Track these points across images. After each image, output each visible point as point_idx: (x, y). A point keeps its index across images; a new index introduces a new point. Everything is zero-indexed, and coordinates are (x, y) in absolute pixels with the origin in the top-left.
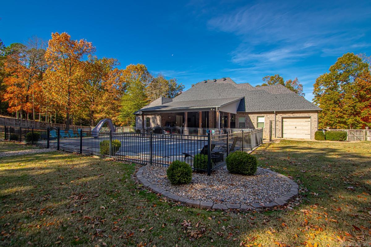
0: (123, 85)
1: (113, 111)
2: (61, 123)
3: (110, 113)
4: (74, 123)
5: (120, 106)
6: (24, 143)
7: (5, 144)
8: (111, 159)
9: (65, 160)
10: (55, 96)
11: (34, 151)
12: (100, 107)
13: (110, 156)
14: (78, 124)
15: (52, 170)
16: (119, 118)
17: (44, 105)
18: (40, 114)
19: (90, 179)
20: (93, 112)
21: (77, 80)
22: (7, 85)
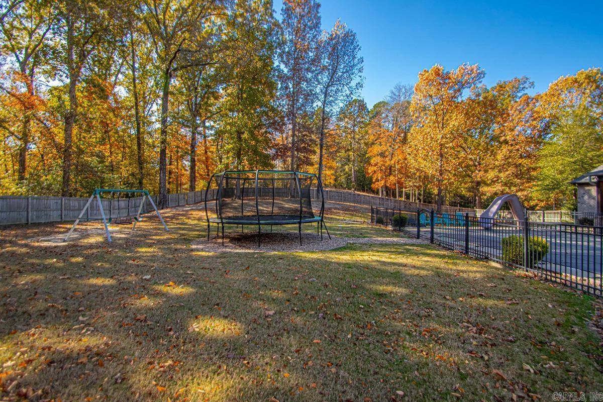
0: (540, 125)
1: (518, 179)
2: (430, 202)
3: (512, 183)
4: (447, 203)
5: (534, 169)
6: (390, 228)
7: (372, 228)
8: (527, 273)
9: (444, 260)
10: (423, 163)
11: (402, 240)
12: (491, 175)
13: (525, 268)
14: (453, 204)
15: (429, 272)
16: (534, 192)
17: (409, 177)
18: (404, 190)
19: (491, 303)
20: (478, 183)
21: (453, 134)
22: (371, 156)
